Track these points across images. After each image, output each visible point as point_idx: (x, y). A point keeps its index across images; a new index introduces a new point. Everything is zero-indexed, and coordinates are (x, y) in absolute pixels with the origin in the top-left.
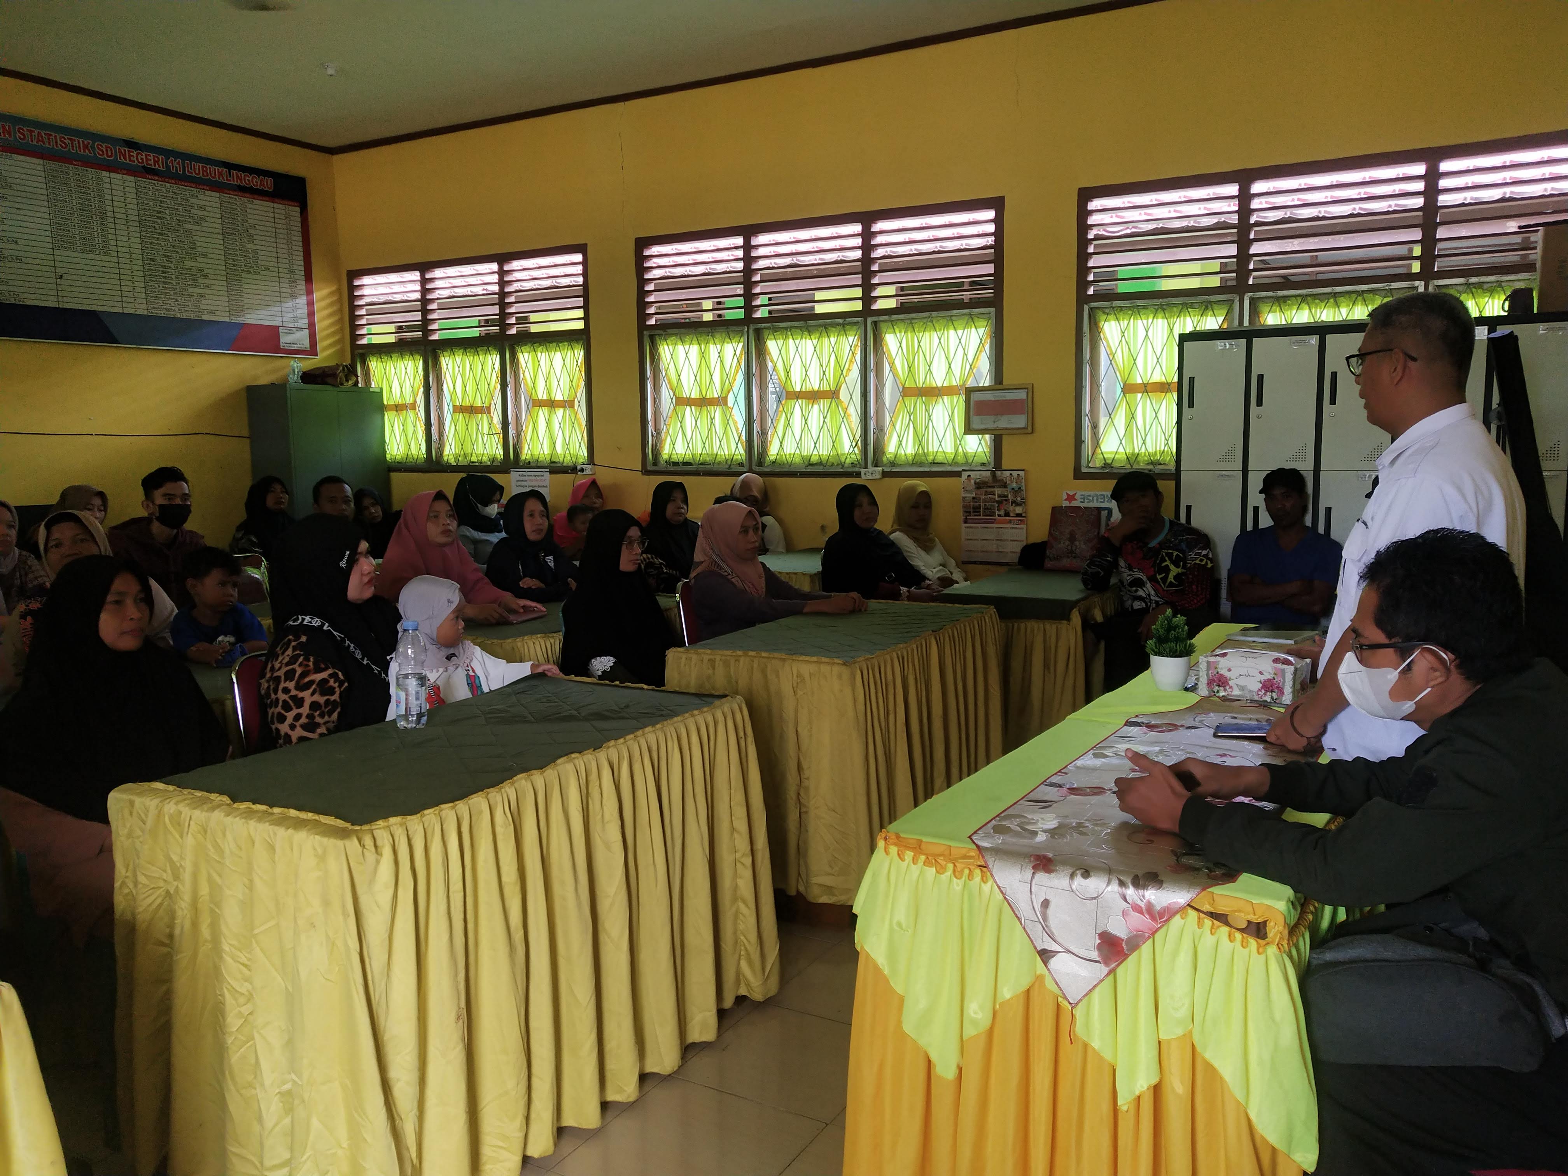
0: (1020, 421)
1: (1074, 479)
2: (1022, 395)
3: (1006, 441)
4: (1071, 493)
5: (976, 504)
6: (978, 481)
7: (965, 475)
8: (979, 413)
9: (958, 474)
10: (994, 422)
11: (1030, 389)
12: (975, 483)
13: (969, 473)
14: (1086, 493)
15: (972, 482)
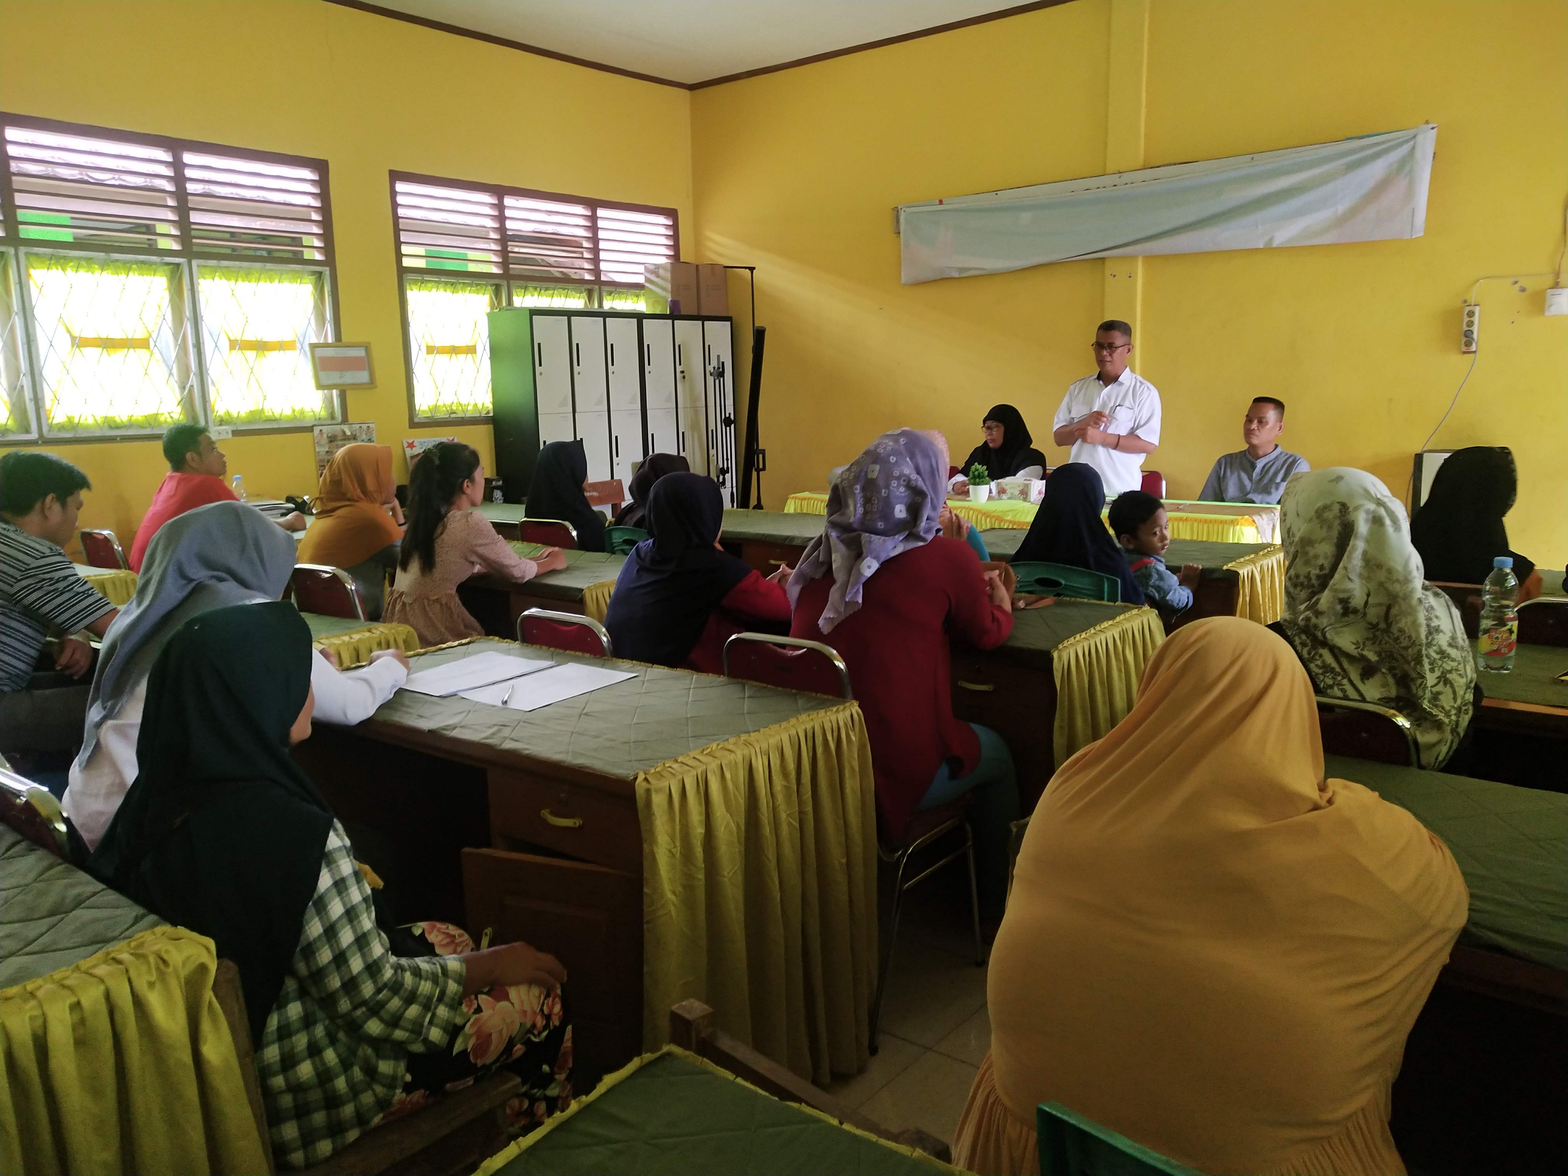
0: (363, 377)
1: (410, 427)
2: (361, 353)
3: (349, 395)
4: (410, 442)
5: (329, 457)
6: (330, 435)
7: (317, 430)
8: (324, 368)
9: (310, 429)
10: (341, 377)
11: (367, 348)
12: (328, 437)
13: (320, 428)
14: (423, 440)
15: (325, 436)
